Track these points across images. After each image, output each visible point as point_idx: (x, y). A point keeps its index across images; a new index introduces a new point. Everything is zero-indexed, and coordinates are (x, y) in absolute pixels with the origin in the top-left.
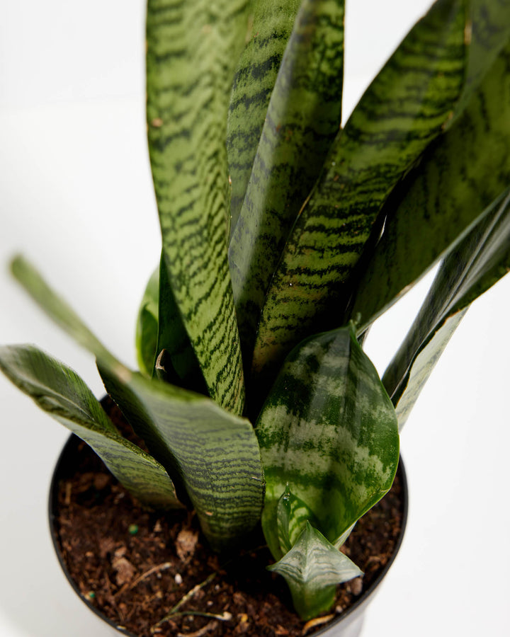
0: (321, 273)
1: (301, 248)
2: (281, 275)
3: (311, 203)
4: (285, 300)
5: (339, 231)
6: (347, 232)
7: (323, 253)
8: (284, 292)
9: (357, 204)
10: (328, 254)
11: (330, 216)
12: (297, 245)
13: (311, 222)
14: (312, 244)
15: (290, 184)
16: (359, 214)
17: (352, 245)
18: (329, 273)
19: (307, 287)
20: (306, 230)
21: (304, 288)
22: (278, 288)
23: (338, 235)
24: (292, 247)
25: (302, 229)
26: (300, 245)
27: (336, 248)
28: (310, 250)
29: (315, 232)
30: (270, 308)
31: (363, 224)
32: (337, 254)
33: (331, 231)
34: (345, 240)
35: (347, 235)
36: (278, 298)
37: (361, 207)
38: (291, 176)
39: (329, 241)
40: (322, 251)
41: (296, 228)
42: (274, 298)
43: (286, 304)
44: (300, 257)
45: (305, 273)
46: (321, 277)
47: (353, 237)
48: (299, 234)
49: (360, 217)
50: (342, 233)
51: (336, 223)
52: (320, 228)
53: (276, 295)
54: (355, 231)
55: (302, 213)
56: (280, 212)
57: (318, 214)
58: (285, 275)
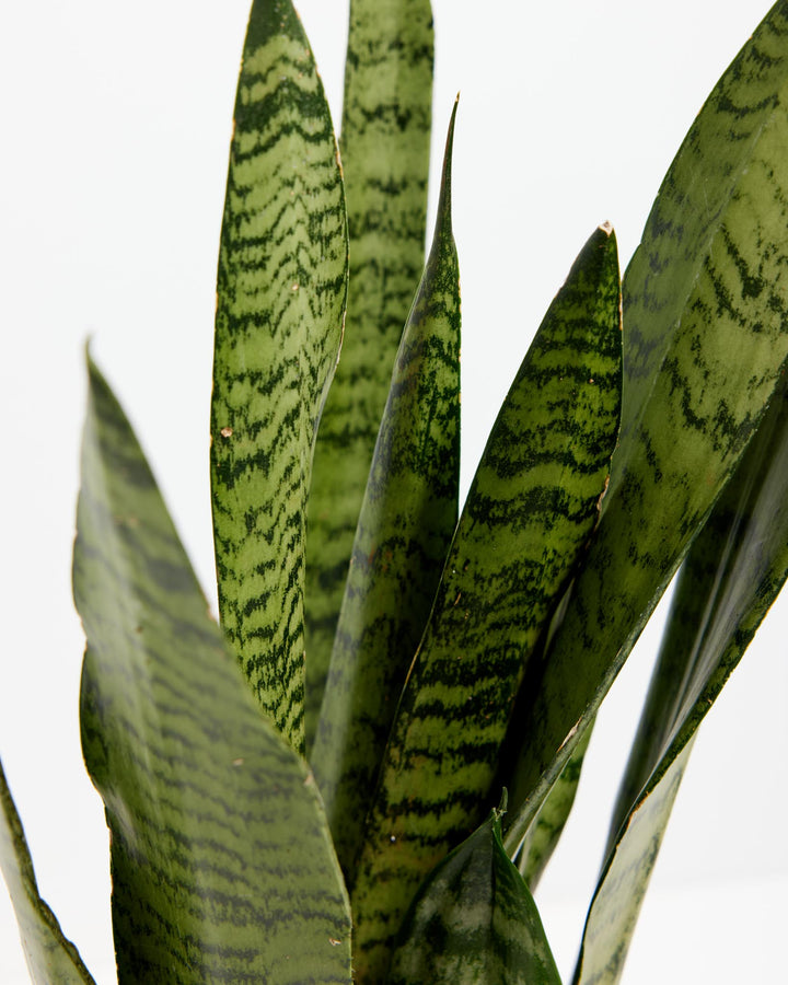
0: (438, 808)
1: (409, 754)
2: (379, 818)
3: (422, 659)
4: (385, 876)
5: (462, 713)
6: (474, 717)
7: (440, 762)
8: (382, 859)
9: (488, 652)
10: (448, 764)
11: (449, 682)
12: (403, 747)
13: (423, 697)
14: (423, 744)
15: (389, 655)
16: (491, 676)
17: (483, 746)
18: (450, 808)
19: (418, 842)
20: (415, 716)
21: (413, 845)
22: (375, 847)
23: (462, 721)
24: (395, 753)
25: (410, 711)
26: (407, 747)
27: (458, 751)
28: (422, 757)
29: (428, 718)
30: (361, 895)
31: (496, 697)
32: (461, 766)
33: (452, 715)
34: (472, 735)
35: (475, 721)
36: (374, 871)
37: (493, 658)
38: (390, 638)
39: (449, 737)
40: (438, 758)
41: (400, 713)
42: (367, 873)
43: (385, 886)
44: (406, 774)
45: (414, 810)
46: (438, 818)
47: (482, 728)
48: (406, 723)
49: (492, 682)
50: (467, 718)
51: (457, 696)
52: (435, 709)
53: (371, 865)
54: (486, 713)
55: (409, 683)
56: (374, 714)
57: (431, 680)
58: (386, 816)
